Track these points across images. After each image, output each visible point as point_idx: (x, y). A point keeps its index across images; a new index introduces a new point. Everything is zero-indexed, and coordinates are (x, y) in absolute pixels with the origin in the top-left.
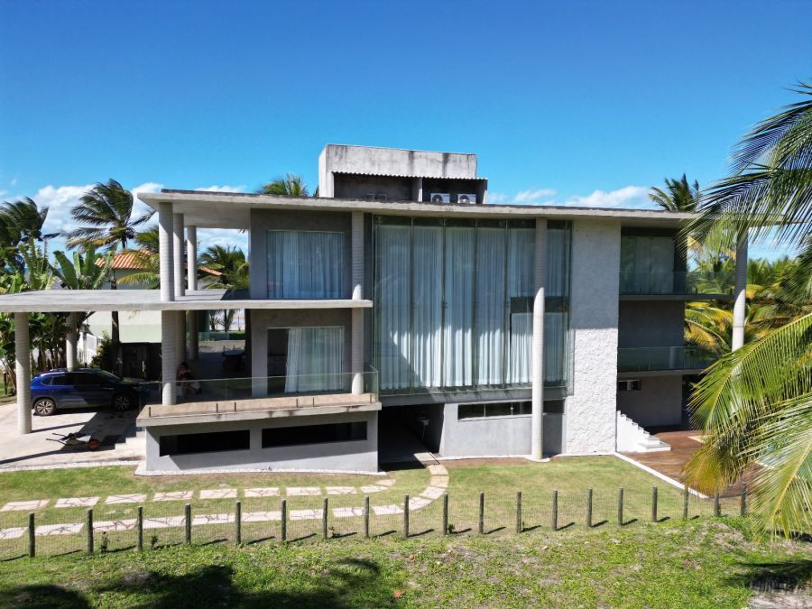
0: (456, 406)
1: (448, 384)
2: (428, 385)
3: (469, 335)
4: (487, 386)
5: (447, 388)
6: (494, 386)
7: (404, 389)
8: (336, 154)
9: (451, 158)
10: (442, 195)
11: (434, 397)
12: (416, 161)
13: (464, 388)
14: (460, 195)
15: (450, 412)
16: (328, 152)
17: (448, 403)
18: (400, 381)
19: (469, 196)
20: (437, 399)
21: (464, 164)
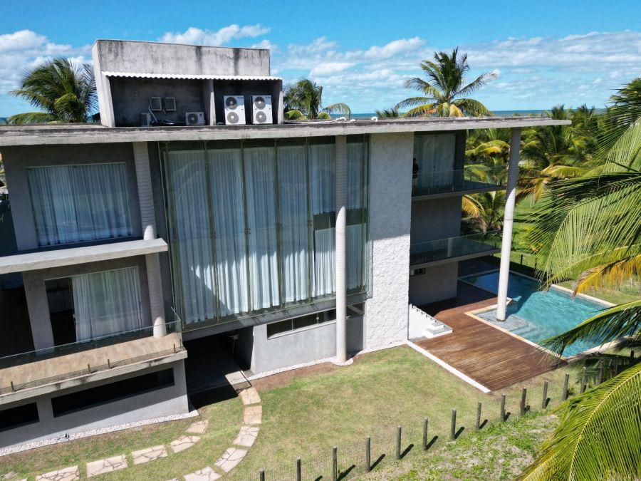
0: (264, 327)
1: (256, 308)
2: (237, 311)
3: (274, 259)
4: (294, 303)
5: (255, 312)
6: (300, 301)
7: (211, 320)
8: (110, 50)
9: (242, 54)
10: (236, 97)
11: (242, 322)
12: (205, 58)
13: (272, 308)
14: (254, 97)
15: (259, 333)
16: (100, 49)
17: (257, 324)
18: (205, 311)
19: (264, 97)
20: (245, 324)
21: (256, 60)
